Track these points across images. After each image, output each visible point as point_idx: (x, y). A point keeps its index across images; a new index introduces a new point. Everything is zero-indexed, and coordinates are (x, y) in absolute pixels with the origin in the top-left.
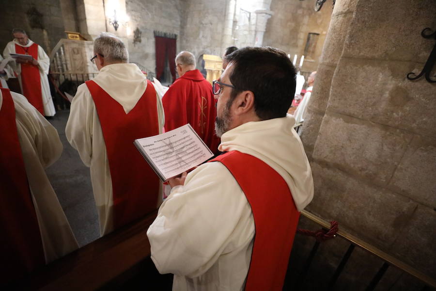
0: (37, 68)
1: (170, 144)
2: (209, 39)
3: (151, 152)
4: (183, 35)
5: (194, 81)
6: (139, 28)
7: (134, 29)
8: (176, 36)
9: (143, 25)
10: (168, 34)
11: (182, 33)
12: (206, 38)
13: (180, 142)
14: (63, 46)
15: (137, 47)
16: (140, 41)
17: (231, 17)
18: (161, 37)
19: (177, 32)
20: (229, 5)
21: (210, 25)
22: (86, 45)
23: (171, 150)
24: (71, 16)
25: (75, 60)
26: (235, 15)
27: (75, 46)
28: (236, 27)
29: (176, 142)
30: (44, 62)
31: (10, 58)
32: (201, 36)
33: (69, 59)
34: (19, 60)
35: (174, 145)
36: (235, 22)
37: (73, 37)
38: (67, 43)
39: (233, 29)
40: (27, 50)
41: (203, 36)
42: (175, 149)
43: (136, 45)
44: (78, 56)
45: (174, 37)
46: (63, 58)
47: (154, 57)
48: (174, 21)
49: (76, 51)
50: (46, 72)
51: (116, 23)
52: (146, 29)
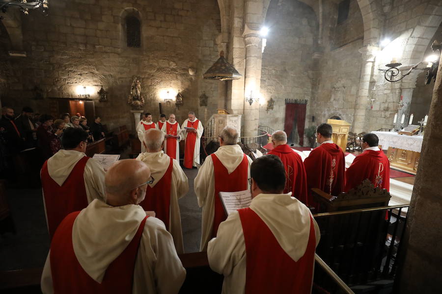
0: (195, 134)
1: (240, 199)
2: (341, 102)
3: (227, 201)
4: (314, 99)
5: (282, 153)
6: (273, 98)
7: (268, 99)
8: (306, 101)
9: (276, 95)
10: (299, 100)
11: (313, 99)
12: (338, 100)
13: (247, 199)
14: (214, 118)
15: (269, 114)
16: (272, 109)
17: (367, 78)
18: (292, 104)
19: (307, 98)
20: (365, 67)
21: (343, 88)
22: (228, 118)
23: (239, 203)
24: (223, 98)
25: (219, 127)
26: (372, 75)
27: (221, 118)
28: (373, 88)
29: (243, 199)
30: (200, 131)
31: (183, 129)
32: (332, 99)
33: (215, 127)
34: (188, 130)
35: (242, 200)
36: (372, 83)
37: (221, 112)
38: (216, 117)
39: (370, 90)
40: (193, 124)
41: (335, 100)
42: (242, 203)
43: (269, 112)
44: (221, 125)
45: (304, 103)
46: (213, 126)
47: (284, 121)
48: (305, 89)
49: (221, 122)
50: (200, 137)
51: (251, 100)
52: (279, 98)
